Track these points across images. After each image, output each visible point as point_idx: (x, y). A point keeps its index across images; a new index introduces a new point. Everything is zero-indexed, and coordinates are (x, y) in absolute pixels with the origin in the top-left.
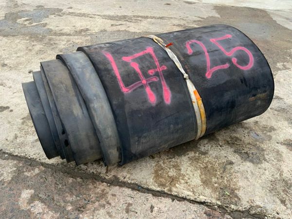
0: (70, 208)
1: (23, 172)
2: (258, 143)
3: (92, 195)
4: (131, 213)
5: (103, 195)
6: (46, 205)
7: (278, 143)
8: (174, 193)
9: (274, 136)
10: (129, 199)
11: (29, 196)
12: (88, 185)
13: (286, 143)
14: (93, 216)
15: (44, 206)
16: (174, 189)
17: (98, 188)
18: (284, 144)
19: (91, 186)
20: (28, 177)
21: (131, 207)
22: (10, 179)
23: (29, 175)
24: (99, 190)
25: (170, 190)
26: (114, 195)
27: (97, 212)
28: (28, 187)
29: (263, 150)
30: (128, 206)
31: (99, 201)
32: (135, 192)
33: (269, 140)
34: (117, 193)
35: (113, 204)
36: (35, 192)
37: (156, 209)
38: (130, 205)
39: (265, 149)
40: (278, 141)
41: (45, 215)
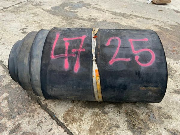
0: (16, 110)
1: (12, 84)
2: (149, 122)
3: (29, 109)
4: (39, 127)
5: (34, 111)
6: (8, 104)
7: (165, 129)
8: (68, 128)
9: (166, 123)
10: (44, 119)
11: (5, 96)
12: (32, 103)
13: (173, 131)
14: (22, 119)
15: (7, 104)
16: (70, 126)
17: (34, 106)
18: (171, 132)
19: (32, 104)
20: (11, 87)
21: (41, 124)
22: (4, 85)
23: (12, 87)
24: (34, 108)
25: (68, 125)
26: (38, 114)
27: (25, 118)
28: (8, 92)
29: (149, 129)
30: (40, 123)
31: (30, 113)
32: (49, 117)
33: (159, 124)
34: (41, 114)
35: (35, 118)
36: (9, 96)
37: (52, 131)
38: (42, 122)
39: (151, 128)
40: (166, 128)
41: (4, 108)
